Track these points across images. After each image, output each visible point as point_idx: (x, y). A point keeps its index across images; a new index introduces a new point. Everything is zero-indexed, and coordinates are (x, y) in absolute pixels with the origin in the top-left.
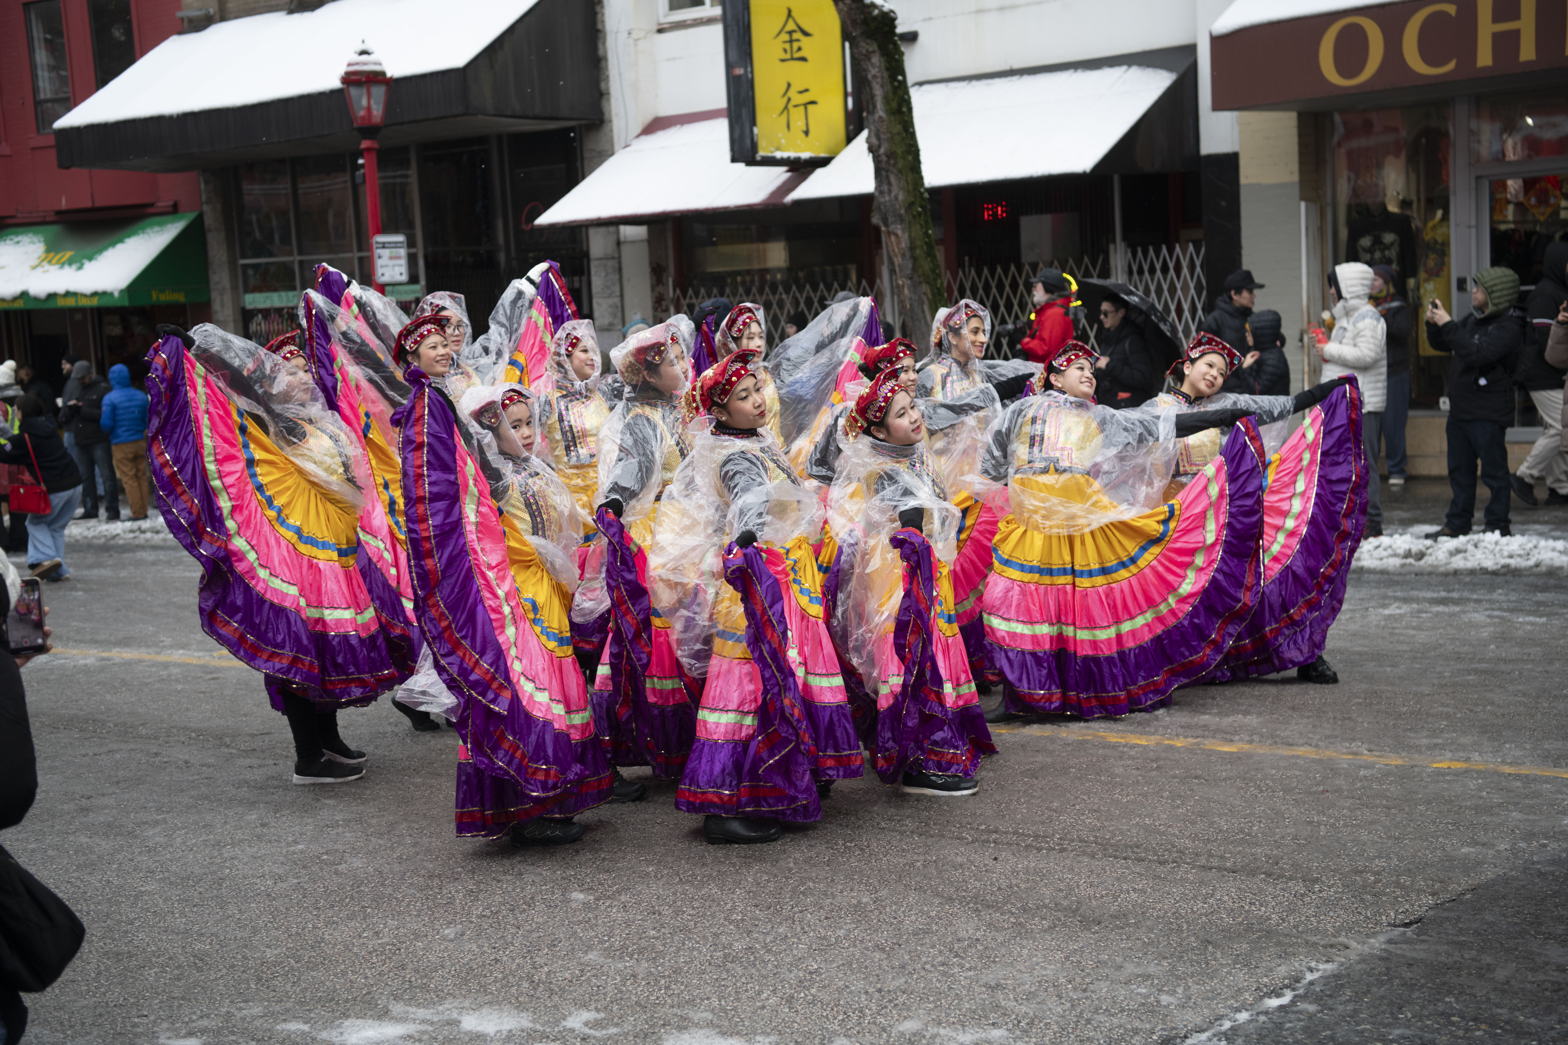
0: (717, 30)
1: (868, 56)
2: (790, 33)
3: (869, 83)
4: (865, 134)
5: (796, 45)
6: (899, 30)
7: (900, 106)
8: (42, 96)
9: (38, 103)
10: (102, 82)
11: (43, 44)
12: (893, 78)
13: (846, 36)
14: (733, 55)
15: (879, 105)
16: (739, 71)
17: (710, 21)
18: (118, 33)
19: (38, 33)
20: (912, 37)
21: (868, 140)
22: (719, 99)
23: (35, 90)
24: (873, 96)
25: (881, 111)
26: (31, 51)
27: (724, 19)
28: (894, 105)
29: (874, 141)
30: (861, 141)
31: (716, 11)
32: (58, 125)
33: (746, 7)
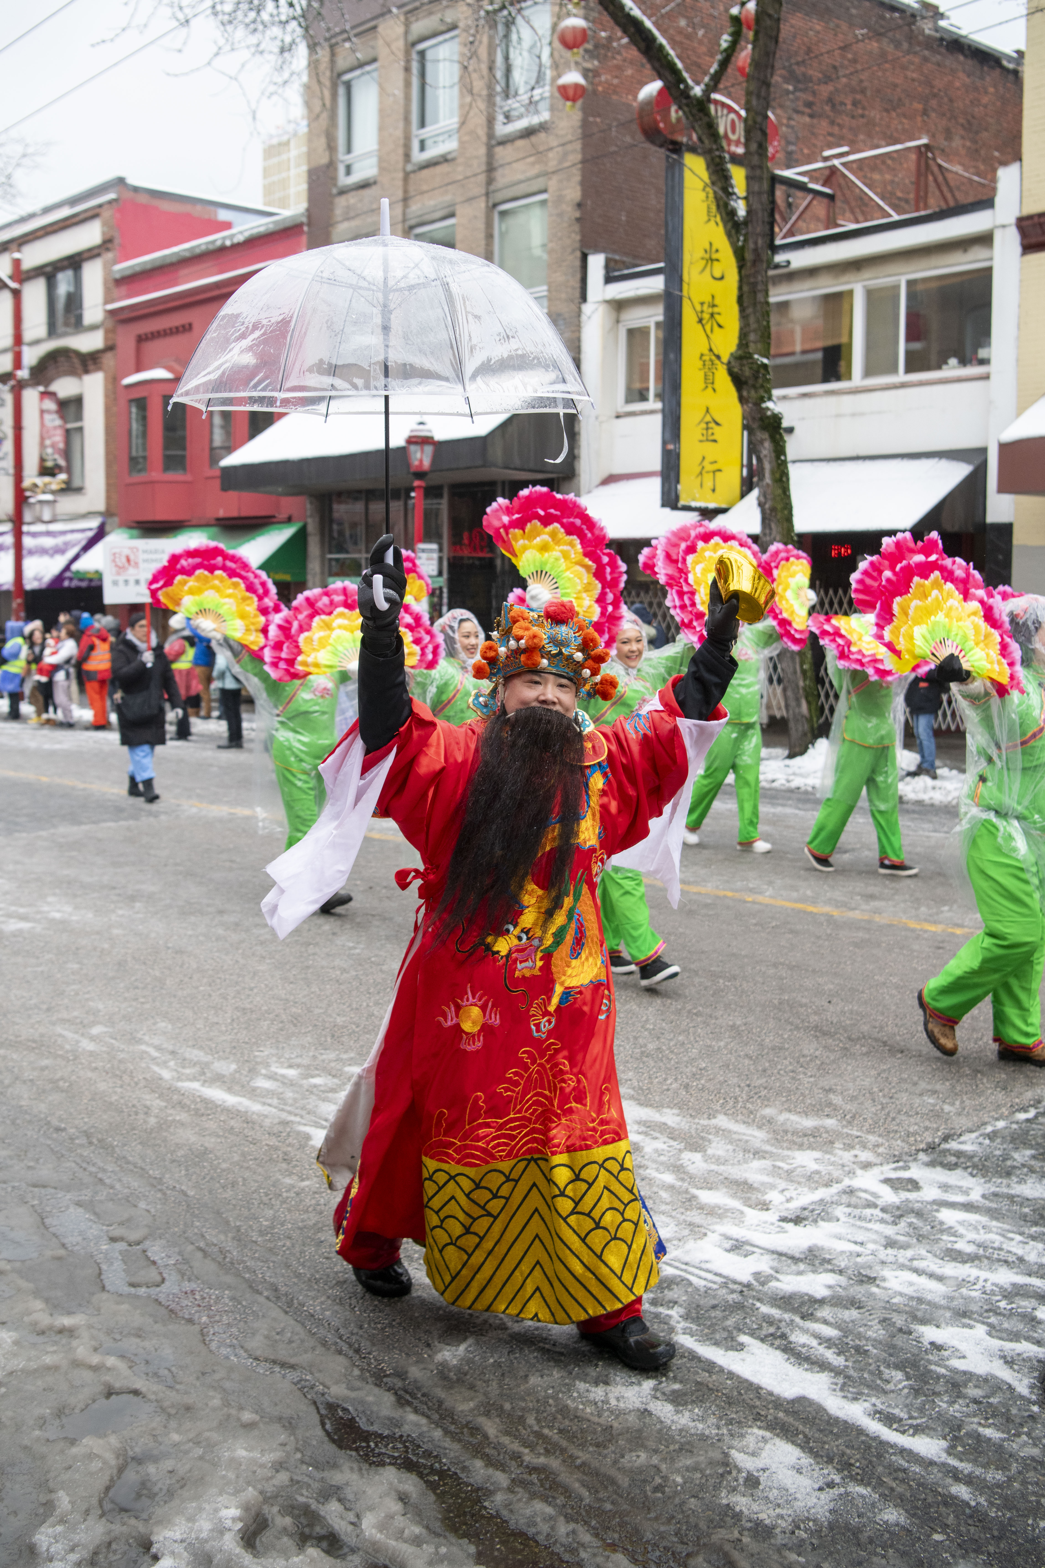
0: (658, 418)
1: (762, 442)
2: (707, 423)
3: (761, 460)
4: (755, 492)
5: (710, 432)
6: (785, 424)
7: (781, 476)
8: (215, 445)
9: (212, 449)
10: (253, 436)
12: (777, 457)
13: (746, 427)
14: (668, 437)
15: (767, 474)
16: (671, 447)
17: (653, 412)
20: (792, 431)
21: (757, 496)
22: (656, 464)
23: (211, 440)
24: (762, 469)
25: (767, 478)
26: (211, 416)
27: (663, 411)
28: (778, 474)
29: (762, 496)
30: (753, 497)
31: (659, 405)
32: (223, 463)
33: (679, 404)
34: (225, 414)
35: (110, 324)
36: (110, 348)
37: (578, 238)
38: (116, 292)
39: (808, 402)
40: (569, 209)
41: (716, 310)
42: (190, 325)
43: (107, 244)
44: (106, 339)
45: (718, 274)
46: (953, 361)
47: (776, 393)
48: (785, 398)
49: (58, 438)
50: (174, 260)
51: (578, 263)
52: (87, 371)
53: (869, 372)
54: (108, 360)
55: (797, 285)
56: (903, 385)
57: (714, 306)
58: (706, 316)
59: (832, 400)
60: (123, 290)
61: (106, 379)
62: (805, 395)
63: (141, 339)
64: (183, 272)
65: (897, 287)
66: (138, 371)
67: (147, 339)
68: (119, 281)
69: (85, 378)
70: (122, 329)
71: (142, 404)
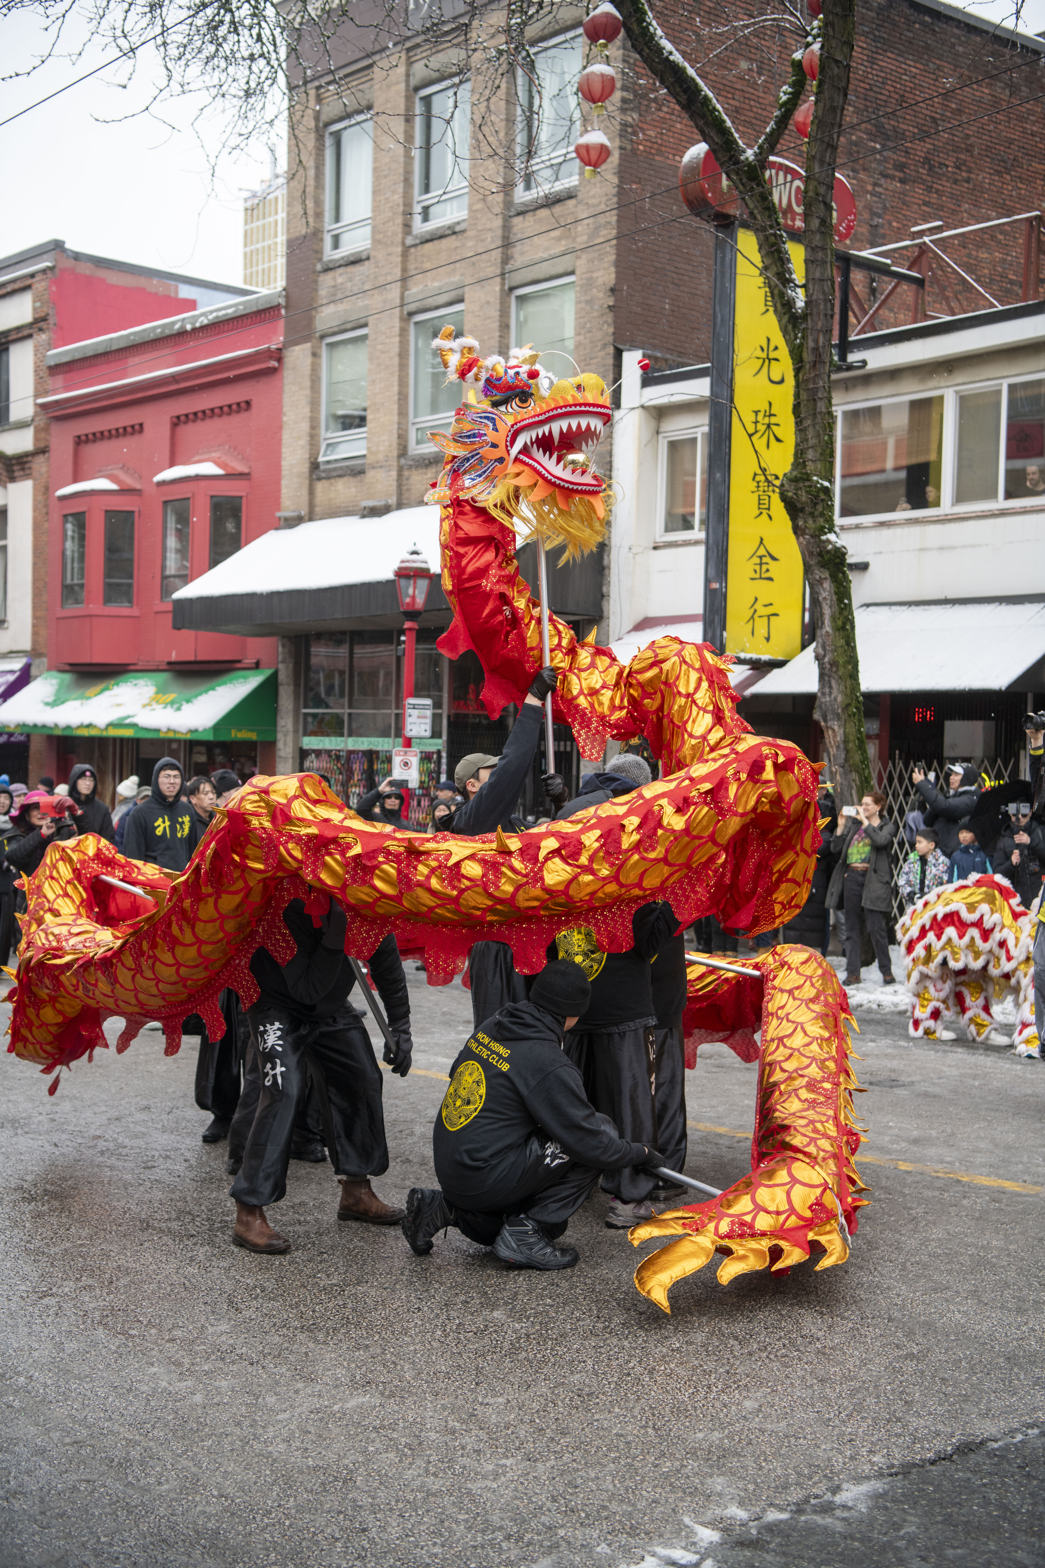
0: (701, 550)
2: (761, 557)
3: (820, 604)
4: (814, 645)
5: (764, 567)
6: (850, 561)
7: (844, 624)
8: (168, 573)
9: (164, 578)
10: (214, 563)
11: (173, 532)
12: (840, 601)
14: (712, 572)
15: (827, 622)
16: (715, 586)
17: (696, 543)
18: (230, 527)
19: (172, 523)
20: (859, 567)
21: (815, 651)
22: (697, 606)
23: (163, 567)
24: (822, 614)
25: (828, 627)
26: (165, 538)
27: (707, 543)
28: (840, 623)
29: (821, 651)
30: (810, 651)
31: (702, 535)
32: (178, 595)
33: (726, 534)
34: (181, 535)
35: (41, 421)
36: (41, 451)
37: (611, 330)
38: (50, 382)
39: (885, 533)
40: (601, 295)
41: (773, 420)
42: (141, 425)
43: (38, 324)
44: (36, 439)
45: (775, 378)
47: (840, 522)
50: (123, 344)
51: (610, 361)
52: (13, 479)
53: (959, 497)
54: (39, 465)
55: (873, 391)
56: (1003, 513)
57: (771, 415)
58: (761, 428)
59: (915, 530)
60: (59, 380)
61: (35, 488)
62: (882, 525)
63: (80, 441)
64: (133, 361)
65: (997, 394)
66: (76, 479)
67: (87, 441)
68: (55, 369)
69: (11, 486)
70: (56, 428)
71: (80, 520)
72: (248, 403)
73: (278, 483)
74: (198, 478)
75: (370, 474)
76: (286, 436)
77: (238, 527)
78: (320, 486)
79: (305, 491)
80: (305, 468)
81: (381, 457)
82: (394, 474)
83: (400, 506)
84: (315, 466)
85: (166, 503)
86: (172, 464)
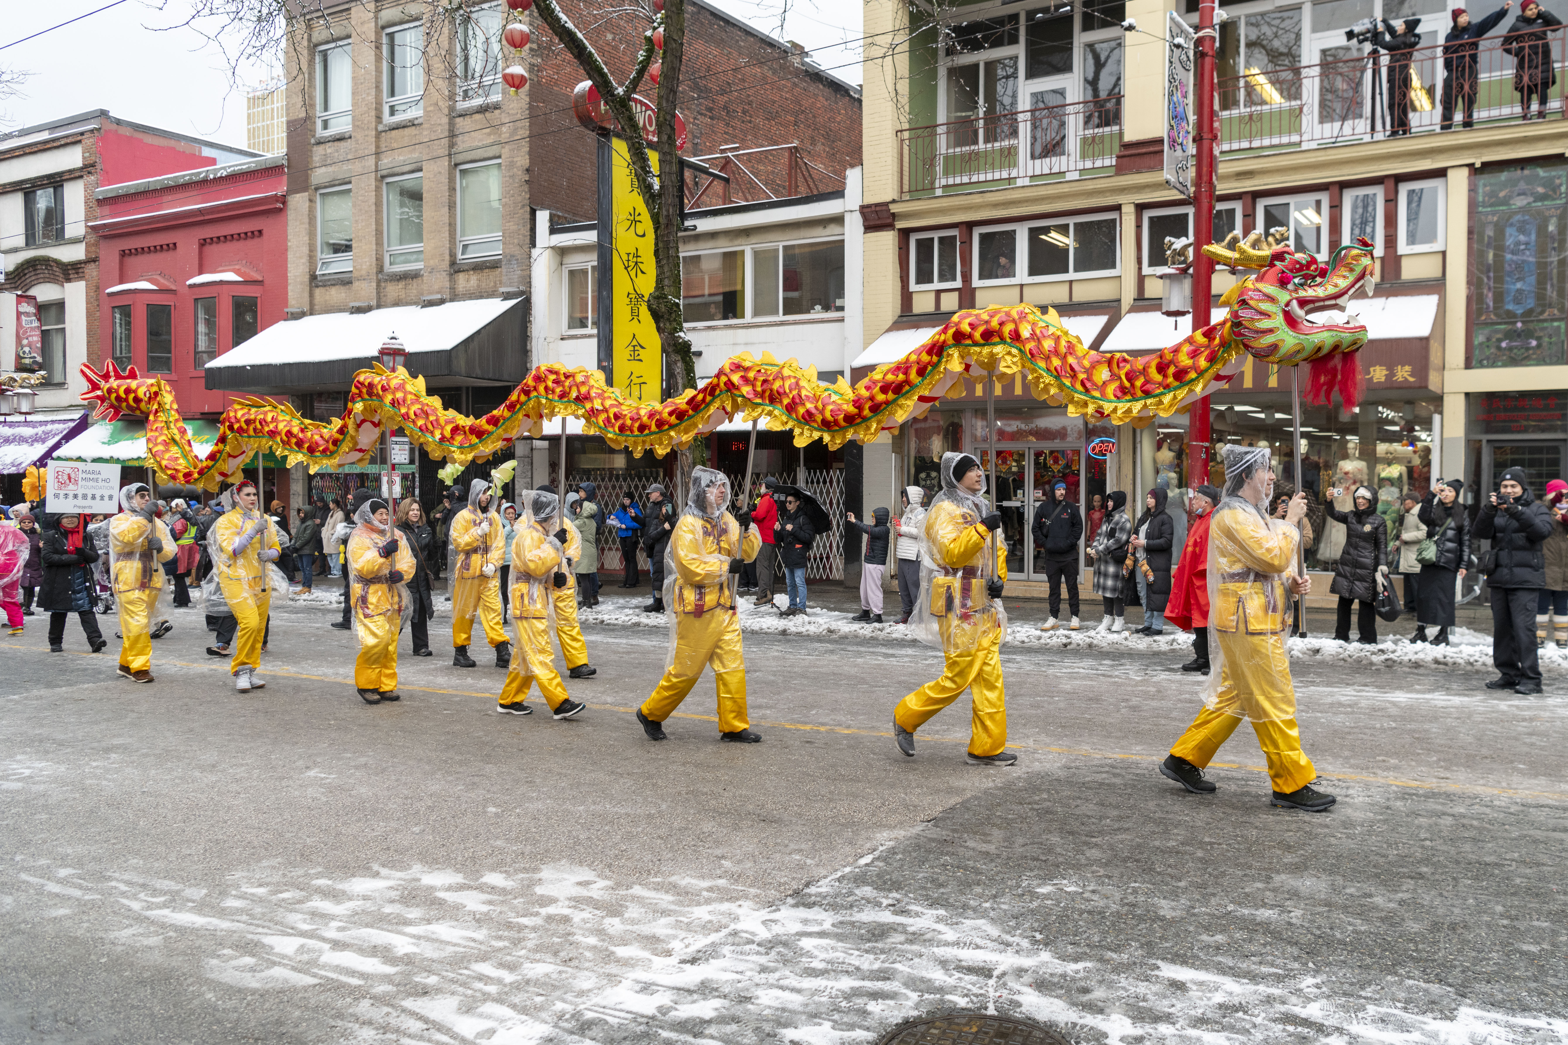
0: (594, 341)
1: (675, 362)
2: (634, 347)
3: (675, 375)
5: (637, 353)
6: (693, 349)
8: (200, 350)
9: (196, 353)
10: (237, 343)
11: (203, 321)
12: (687, 371)
13: (664, 350)
14: (602, 354)
15: (680, 387)
16: (605, 363)
17: (590, 336)
18: (248, 318)
19: (201, 315)
20: (699, 354)
23: (196, 346)
26: (196, 324)
27: (598, 336)
31: (595, 331)
32: (208, 365)
33: (611, 331)
34: (209, 323)
35: (92, 238)
36: (91, 260)
37: (527, 196)
38: (98, 211)
39: (712, 333)
40: (519, 173)
41: (638, 260)
42: (174, 244)
43: (88, 168)
44: (88, 252)
45: (641, 233)
46: (818, 307)
47: (686, 325)
48: (694, 329)
49: (36, 339)
50: (156, 187)
51: (528, 216)
52: (68, 280)
53: (756, 313)
54: (91, 270)
55: (702, 245)
56: (782, 324)
57: (637, 257)
58: (632, 264)
59: (730, 332)
60: (107, 209)
61: (88, 287)
62: (709, 328)
63: (124, 254)
64: (169, 198)
65: (777, 250)
66: (121, 282)
67: (131, 254)
68: (101, 202)
69: (67, 285)
70: (103, 244)
71: (126, 311)
72: (260, 232)
73: (285, 287)
74: (221, 283)
75: (356, 284)
76: (290, 256)
77: (255, 318)
78: (318, 292)
79: (306, 295)
80: (307, 278)
81: (364, 273)
82: (374, 284)
83: (379, 307)
84: (313, 277)
85: (196, 300)
86: (201, 272)
